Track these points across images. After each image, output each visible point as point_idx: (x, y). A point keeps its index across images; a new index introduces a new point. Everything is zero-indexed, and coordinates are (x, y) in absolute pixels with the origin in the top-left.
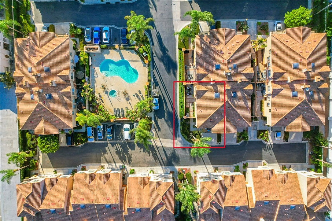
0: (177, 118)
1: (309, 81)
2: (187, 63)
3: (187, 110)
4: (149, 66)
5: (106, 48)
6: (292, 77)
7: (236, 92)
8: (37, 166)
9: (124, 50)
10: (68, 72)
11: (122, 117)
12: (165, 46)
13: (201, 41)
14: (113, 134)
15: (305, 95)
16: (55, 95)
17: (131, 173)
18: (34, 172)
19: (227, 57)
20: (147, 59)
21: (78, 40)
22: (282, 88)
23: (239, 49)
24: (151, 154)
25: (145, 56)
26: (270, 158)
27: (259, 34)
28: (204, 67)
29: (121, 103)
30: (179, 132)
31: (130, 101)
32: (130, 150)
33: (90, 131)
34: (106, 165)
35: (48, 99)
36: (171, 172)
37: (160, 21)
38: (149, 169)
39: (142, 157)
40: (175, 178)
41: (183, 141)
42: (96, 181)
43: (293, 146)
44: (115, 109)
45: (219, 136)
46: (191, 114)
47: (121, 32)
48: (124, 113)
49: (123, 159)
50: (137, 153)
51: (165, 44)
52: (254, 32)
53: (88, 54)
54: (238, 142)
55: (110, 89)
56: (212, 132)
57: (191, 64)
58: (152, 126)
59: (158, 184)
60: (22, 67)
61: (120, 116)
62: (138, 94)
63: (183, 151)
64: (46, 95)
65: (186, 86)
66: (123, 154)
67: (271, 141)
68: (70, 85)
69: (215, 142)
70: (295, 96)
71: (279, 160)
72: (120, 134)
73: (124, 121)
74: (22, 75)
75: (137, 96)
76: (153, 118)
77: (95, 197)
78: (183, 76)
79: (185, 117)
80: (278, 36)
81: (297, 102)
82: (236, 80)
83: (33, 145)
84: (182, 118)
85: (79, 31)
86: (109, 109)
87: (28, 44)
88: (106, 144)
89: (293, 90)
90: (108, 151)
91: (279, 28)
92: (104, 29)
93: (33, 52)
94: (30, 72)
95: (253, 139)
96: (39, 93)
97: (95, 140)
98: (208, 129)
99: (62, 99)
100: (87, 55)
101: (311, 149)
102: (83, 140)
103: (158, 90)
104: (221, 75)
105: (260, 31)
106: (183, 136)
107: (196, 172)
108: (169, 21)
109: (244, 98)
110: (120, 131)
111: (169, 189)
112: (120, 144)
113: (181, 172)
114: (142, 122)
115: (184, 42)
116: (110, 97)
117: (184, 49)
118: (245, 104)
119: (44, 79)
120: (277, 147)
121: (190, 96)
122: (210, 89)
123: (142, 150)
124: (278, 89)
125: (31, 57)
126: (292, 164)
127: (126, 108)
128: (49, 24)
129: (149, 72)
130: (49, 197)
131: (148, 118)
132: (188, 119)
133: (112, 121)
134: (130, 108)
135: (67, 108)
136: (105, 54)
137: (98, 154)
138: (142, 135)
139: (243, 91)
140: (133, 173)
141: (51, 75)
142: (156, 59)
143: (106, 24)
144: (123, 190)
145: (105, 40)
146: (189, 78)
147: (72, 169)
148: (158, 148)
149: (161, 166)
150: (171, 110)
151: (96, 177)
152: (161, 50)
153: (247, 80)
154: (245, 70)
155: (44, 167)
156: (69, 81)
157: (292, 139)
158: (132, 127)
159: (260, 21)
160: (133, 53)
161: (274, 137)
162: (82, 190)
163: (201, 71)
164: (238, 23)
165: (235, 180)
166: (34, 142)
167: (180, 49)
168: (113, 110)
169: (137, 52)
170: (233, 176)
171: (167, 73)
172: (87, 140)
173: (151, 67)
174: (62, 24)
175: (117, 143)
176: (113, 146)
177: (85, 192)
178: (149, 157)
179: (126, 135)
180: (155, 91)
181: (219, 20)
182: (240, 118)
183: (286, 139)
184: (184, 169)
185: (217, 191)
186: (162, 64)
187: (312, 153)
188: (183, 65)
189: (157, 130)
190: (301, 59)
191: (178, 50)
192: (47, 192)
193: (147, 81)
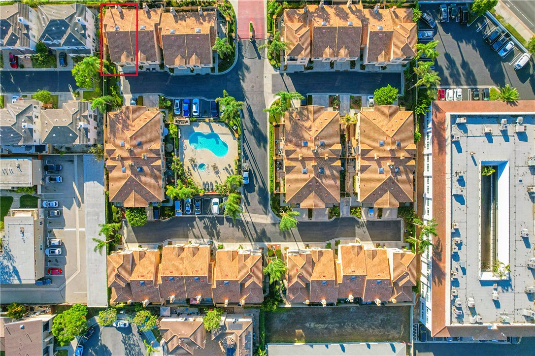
0: (267, 192)
1: (394, 158)
2: (277, 138)
3: (278, 185)
4: (239, 139)
5: (196, 121)
6: (378, 154)
7: (323, 168)
8: (121, 241)
9: (214, 123)
10: (158, 146)
11: (211, 191)
12: (256, 119)
13: (290, 118)
14: (201, 208)
15: (390, 172)
16: (145, 168)
17: (219, 248)
18: (119, 247)
19: (314, 133)
20: (237, 133)
21: (167, 111)
22: (370, 164)
23: (327, 126)
24: (240, 230)
25: (235, 129)
26: (363, 235)
27: (352, 108)
28: (293, 143)
29: (211, 177)
30: (269, 208)
31: (219, 174)
32: (218, 225)
33: (178, 204)
34: (193, 241)
35: (139, 171)
36: (260, 248)
37: (251, 94)
38: (238, 245)
39: (231, 232)
40: (265, 255)
41: (274, 217)
42: (185, 254)
43: (387, 223)
44: (204, 182)
45: (310, 211)
46: (282, 188)
47: (211, 104)
48: (213, 187)
49: (211, 235)
50: (225, 228)
51: (256, 117)
52: (347, 106)
53: (178, 126)
54: (330, 218)
55: (199, 163)
56: (301, 207)
57: (282, 138)
58: (242, 201)
59: (247, 257)
60: (114, 140)
61: (209, 190)
62: (228, 167)
63: (273, 227)
64: (138, 168)
65: (276, 161)
66: (211, 229)
67: (365, 218)
68: (160, 158)
69: (305, 218)
70: (381, 172)
71: (373, 238)
72: (209, 208)
73: (213, 195)
74: (114, 148)
75: (227, 169)
76: (242, 192)
77: (184, 269)
78: (273, 150)
79: (275, 192)
80: (367, 113)
81: (383, 178)
82: (323, 157)
83: (118, 218)
84: (272, 193)
85: (169, 103)
86: (198, 183)
87: (120, 118)
88: (194, 219)
89: (380, 167)
90: (196, 226)
91: (371, 103)
92: (194, 101)
93: (126, 126)
94: (123, 146)
95: (345, 216)
96: (131, 166)
97: (183, 214)
98: (297, 204)
99: (153, 172)
100: (176, 128)
101: (406, 227)
102: (171, 214)
103: (248, 164)
104: (308, 152)
105: (352, 105)
106: (274, 212)
107: (286, 249)
108: (260, 94)
109: (332, 174)
110: (209, 206)
111: (257, 262)
112: (209, 218)
113: (270, 248)
114: (232, 197)
115: (274, 117)
116: (198, 170)
117: (274, 124)
118: (333, 179)
119: (136, 152)
120: (371, 225)
121: (281, 170)
122: (298, 164)
123: (231, 225)
124: (366, 166)
125: (125, 132)
126: (386, 242)
127: (216, 182)
128: (137, 95)
129: (239, 146)
130: (138, 269)
131: (238, 192)
132: (278, 195)
133: (201, 194)
134: (219, 182)
135: (157, 182)
136: (194, 126)
137: (185, 228)
138: (232, 208)
139: (331, 168)
140: (222, 248)
141: (142, 148)
142: (246, 132)
143: (196, 95)
144: (212, 264)
145: (195, 112)
146: (279, 153)
147: (158, 244)
148: (247, 223)
149: (251, 242)
150: (261, 185)
151: (185, 250)
152: (252, 123)
153: (335, 157)
154: (333, 147)
155: (129, 242)
156: (160, 154)
157: (386, 216)
158: (221, 201)
159: (353, 95)
160: (223, 126)
161: (367, 214)
162: (170, 263)
163: (290, 147)
164: (330, 96)
165: (324, 255)
166: (119, 215)
167: (271, 123)
168: (202, 184)
169: (227, 125)
170: (321, 251)
171: (257, 147)
172: (174, 214)
173: (241, 140)
174: (150, 95)
175: (205, 218)
176: (201, 220)
177: (174, 265)
178: (238, 233)
179: (215, 209)
180: (245, 165)
181: (310, 94)
182: (328, 194)
183: (380, 216)
184: (274, 245)
185: (304, 265)
186: (252, 137)
187: (407, 231)
188: (273, 140)
189: (247, 205)
190: (386, 137)
191: (268, 124)
192: (136, 265)
193: (237, 155)
